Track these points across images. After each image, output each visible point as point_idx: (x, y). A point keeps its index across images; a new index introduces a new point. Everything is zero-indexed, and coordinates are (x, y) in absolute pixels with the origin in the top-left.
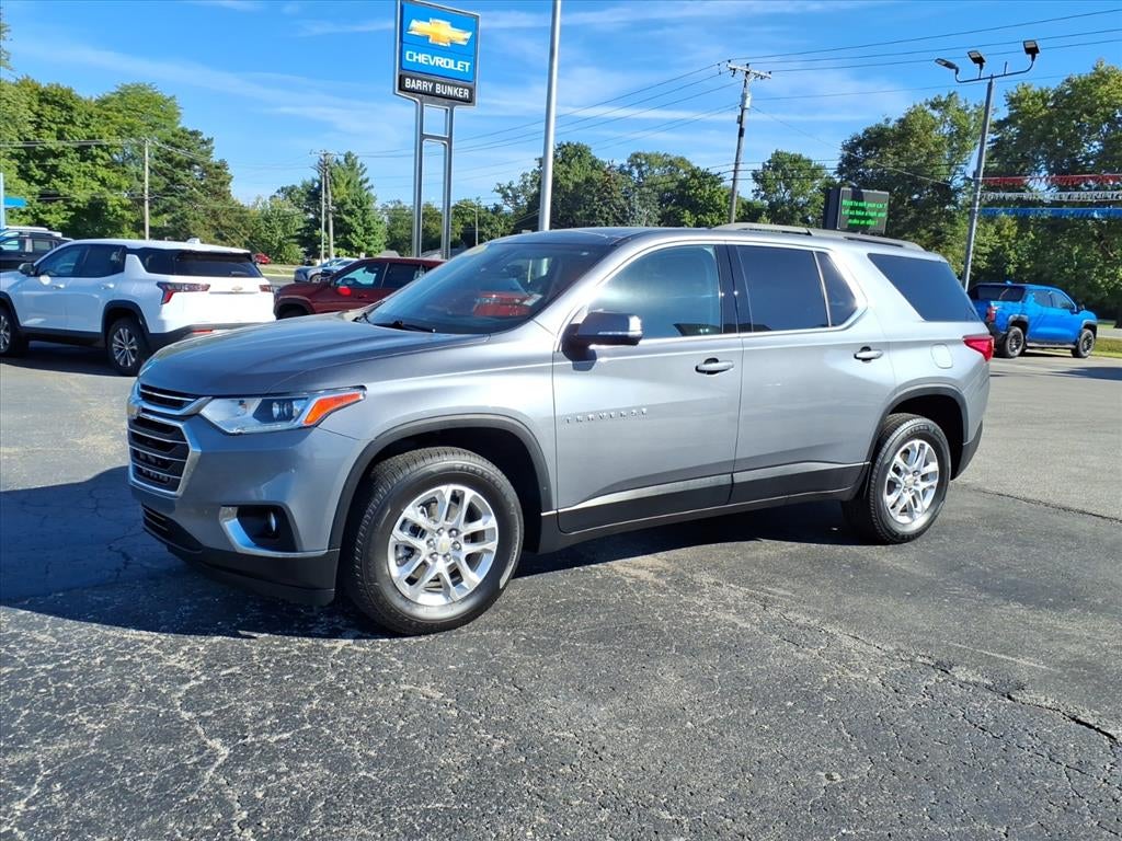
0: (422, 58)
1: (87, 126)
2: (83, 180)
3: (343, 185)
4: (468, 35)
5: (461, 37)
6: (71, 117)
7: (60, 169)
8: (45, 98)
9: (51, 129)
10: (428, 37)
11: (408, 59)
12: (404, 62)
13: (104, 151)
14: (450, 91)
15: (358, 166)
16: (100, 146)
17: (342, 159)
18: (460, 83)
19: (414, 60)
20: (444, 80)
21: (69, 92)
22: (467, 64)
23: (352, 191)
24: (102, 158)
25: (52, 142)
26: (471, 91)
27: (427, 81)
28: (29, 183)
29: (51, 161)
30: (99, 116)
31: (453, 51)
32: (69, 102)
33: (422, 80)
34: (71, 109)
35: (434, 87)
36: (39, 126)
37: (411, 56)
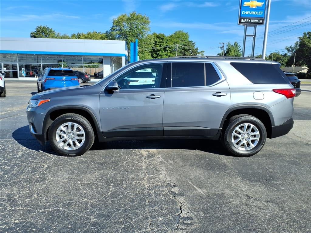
0: (247, 13)
1: (167, 43)
2: (164, 56)
3: (233, 52)
4: (263, 3)
5: (260, 4)
6: (163, 41)
7: (160, 54)
8: (158, 37)
9: (158, 44)
10: (249, 6)
11: (242, 14)
12: (241, 14)
13: (170, 48)
14: (256, 21)
15: (238, 46)
16: (169, 47)
17: (233, 44)
18: (259, 18)
19: (245, 14)
20: (254, 18)
21: (163, 35)
22: (262, 12)
23: (235, 53)
24: (169, 50)
25: (159, 48)
26: (263, 20)
27: (248, 19)
28: (153, 58)
29: (158, 52)
30: (169, 40)
31: (258, 9)
32: (163, 37)
33: (247, 19)
34: (163, 39)
35: (250, 21)
36: (156, 44)
37: (244, 13)
